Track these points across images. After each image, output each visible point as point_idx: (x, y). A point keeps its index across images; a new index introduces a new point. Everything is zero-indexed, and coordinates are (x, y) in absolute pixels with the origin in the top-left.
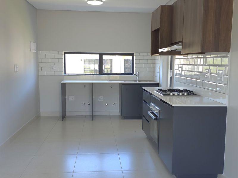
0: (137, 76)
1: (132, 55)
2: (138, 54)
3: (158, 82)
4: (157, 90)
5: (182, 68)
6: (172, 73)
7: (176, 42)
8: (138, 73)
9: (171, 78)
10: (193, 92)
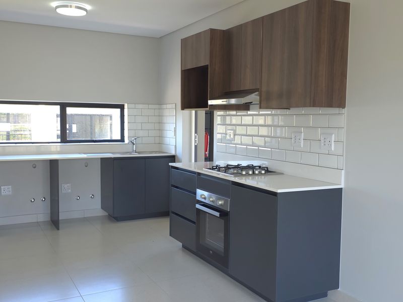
0: (134, 144)
1: (121, 107)
2: (133, 106)
3: (173, 153)
4: (211, 167)
5: (235, 131)
6: (197, 139)
7: (242, 89)
8: (135, 139)
9: (196, 147)
10: (267, 168)
